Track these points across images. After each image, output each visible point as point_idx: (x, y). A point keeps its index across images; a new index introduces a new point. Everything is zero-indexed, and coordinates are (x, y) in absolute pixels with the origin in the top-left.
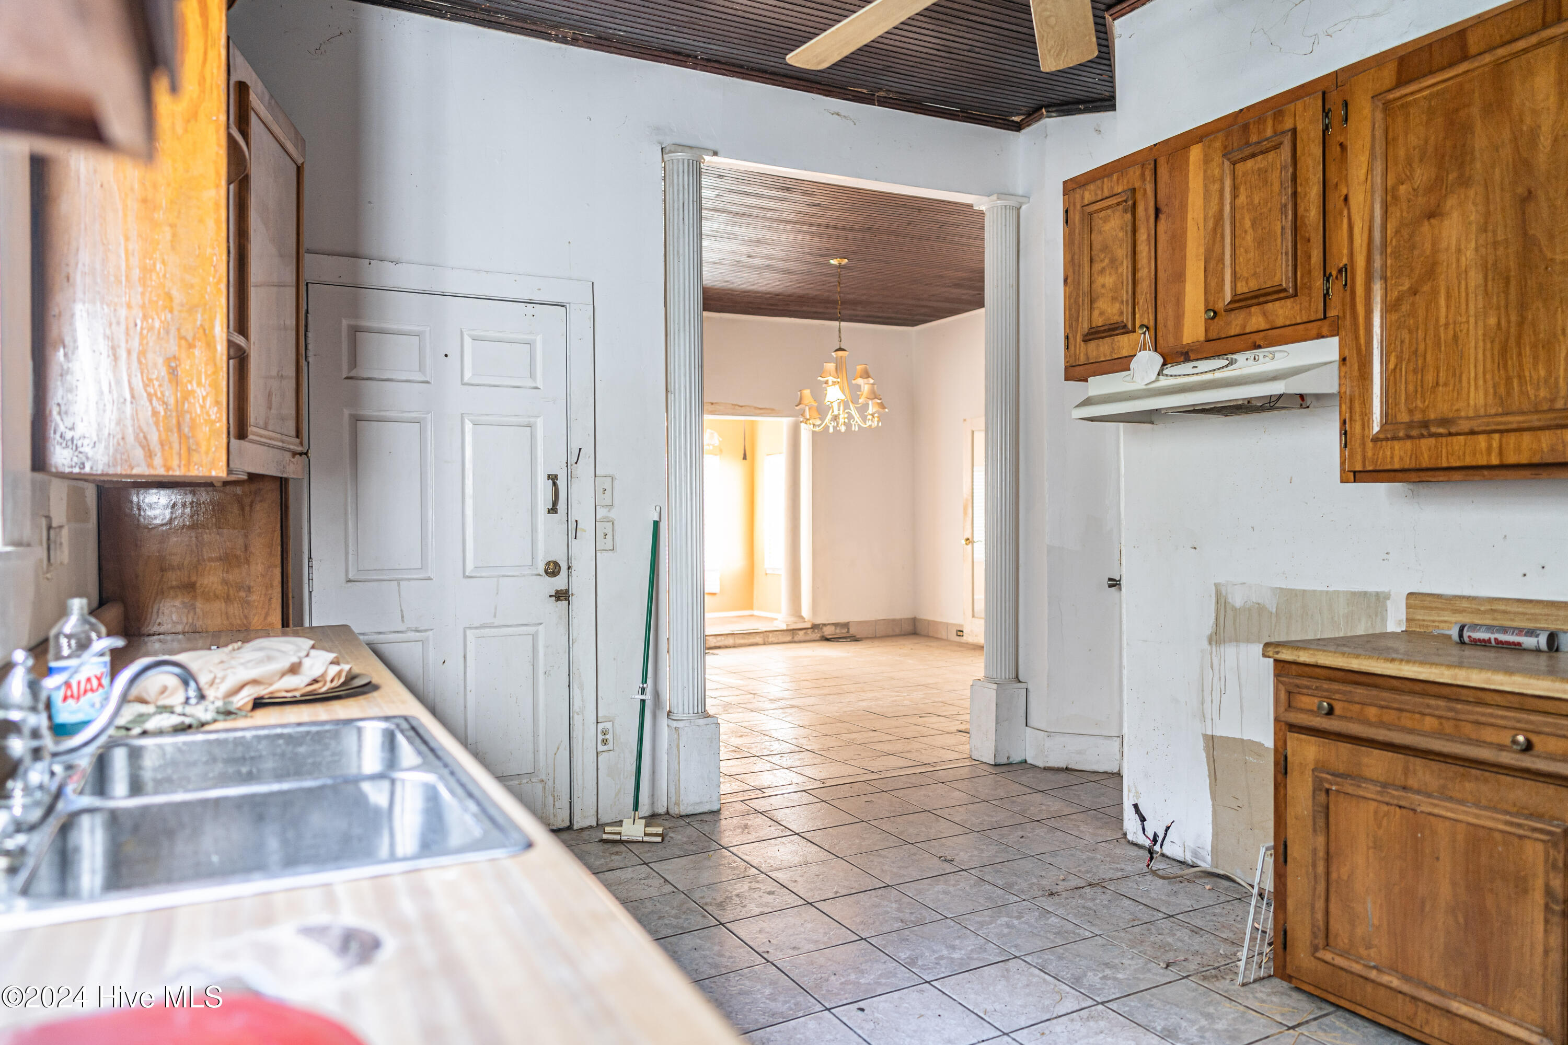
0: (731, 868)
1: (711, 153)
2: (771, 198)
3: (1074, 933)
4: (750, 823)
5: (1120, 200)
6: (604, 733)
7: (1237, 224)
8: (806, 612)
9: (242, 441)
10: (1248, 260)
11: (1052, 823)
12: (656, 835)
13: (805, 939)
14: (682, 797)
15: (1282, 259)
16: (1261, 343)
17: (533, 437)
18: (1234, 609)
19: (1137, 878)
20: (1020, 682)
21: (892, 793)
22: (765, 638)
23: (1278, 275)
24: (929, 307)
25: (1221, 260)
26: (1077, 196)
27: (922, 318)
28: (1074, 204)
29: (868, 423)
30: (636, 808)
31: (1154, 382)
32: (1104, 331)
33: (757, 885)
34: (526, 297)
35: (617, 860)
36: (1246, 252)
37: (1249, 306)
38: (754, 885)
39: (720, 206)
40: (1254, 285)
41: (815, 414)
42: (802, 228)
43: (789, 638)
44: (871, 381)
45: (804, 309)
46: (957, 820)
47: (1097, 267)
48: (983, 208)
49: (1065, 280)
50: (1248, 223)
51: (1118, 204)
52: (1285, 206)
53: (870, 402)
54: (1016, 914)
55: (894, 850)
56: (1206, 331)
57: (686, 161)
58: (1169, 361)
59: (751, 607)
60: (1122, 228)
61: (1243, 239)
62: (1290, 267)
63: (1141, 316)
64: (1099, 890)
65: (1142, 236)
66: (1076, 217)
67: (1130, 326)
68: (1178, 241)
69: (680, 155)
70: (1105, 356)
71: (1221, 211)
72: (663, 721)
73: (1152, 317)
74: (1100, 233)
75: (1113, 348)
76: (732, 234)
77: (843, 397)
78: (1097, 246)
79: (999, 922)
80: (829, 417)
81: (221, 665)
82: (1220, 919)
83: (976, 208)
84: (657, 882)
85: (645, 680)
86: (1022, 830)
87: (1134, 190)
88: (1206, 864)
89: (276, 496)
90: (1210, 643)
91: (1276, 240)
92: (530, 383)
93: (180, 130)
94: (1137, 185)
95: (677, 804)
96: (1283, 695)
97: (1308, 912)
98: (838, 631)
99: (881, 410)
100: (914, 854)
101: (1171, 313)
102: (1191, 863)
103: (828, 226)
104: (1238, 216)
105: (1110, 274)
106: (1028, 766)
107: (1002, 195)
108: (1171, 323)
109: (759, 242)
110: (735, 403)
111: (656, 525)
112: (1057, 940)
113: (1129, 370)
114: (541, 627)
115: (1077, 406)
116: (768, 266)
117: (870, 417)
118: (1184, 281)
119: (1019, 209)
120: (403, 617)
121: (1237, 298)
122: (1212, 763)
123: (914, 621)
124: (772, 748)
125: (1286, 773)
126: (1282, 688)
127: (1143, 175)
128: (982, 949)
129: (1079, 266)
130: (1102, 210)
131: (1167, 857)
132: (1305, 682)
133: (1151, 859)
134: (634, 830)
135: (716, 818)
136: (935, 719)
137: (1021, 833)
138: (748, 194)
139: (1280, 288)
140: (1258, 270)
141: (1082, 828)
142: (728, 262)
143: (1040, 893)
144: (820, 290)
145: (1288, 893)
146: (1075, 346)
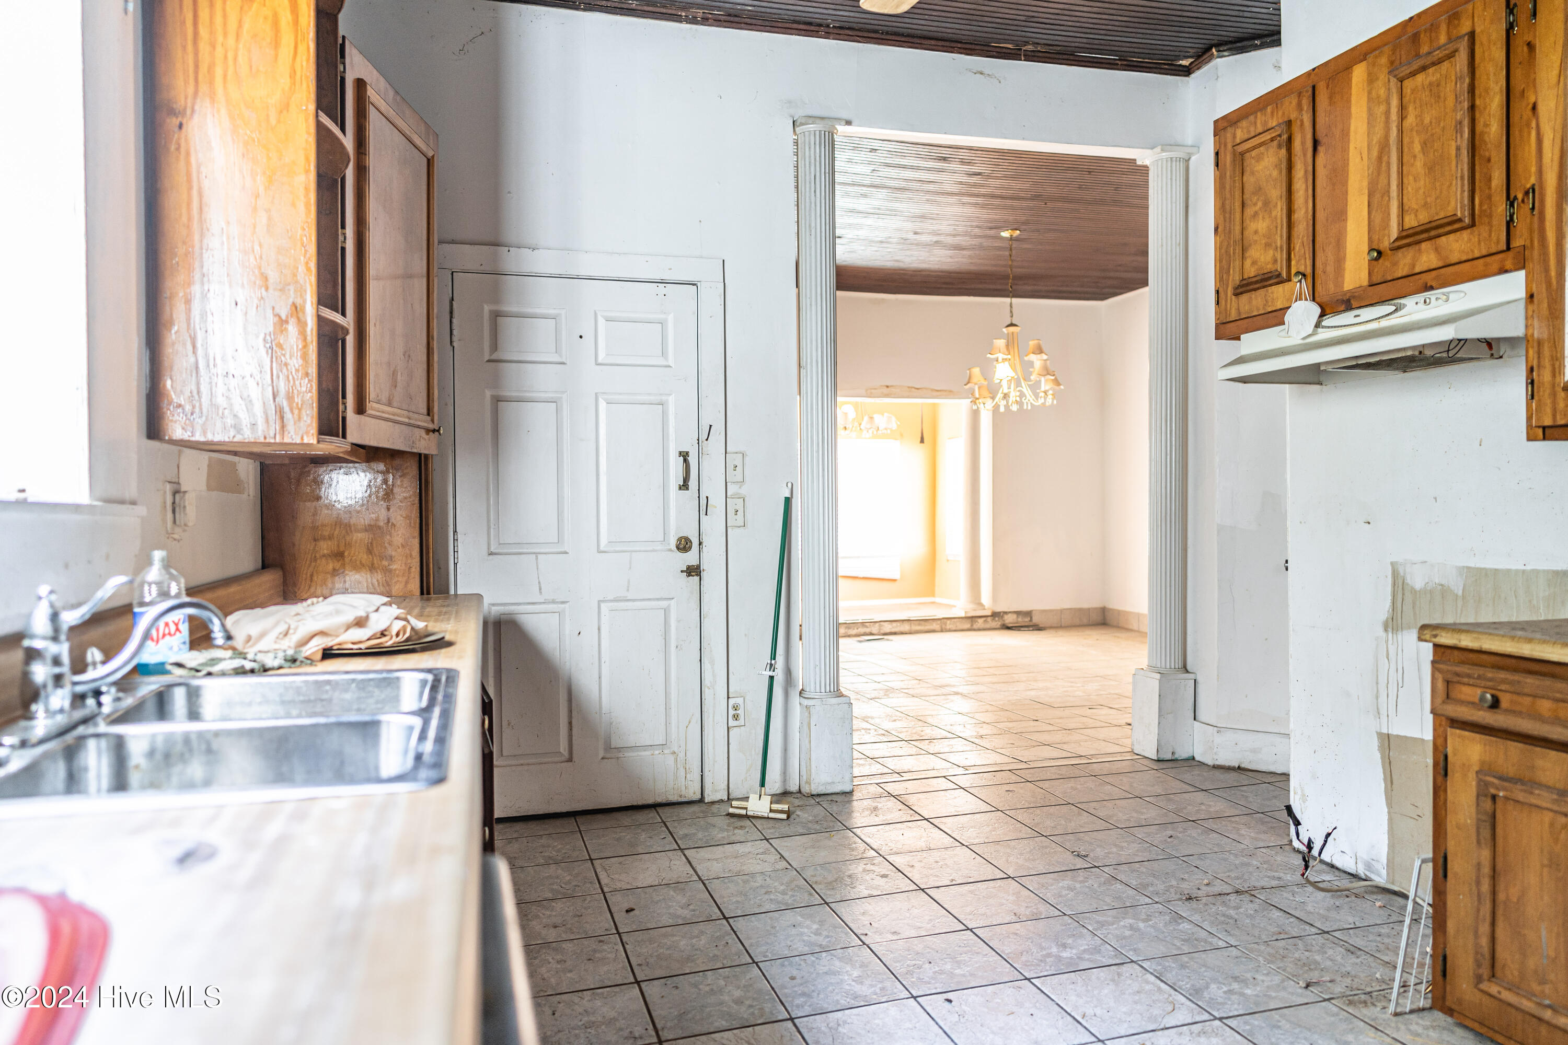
0: (850, 849)
1: (844, 123)
2: (929, 170)
3: (1206, 941)
4: (880, 806)
5: (1273, 135)
6: (736, 708)
7: (1406, 150)
8: (986, 598)
9: (362, 417)
10: (1417, 190)
11: (1210, 824)
12: (782, 812)
13: (908, 925)
14: (813, 776)
15: (1456, 184)
16: (1434, 284)
17: (664, 414)
18: (1414, 591)
19: (1295, 888)
20: (1187, 672)
21: (1037, 783)
22: (943, 625)
23: (1453, 203)
24: (1117, 278)
25: (1388, 192)
26: (1229, 135)
27: (1111, 291)
28: (1225, 146)
29: (1041, 401)
30: (763, 784)
31: (1310, 336)
32: (1256, 282)
33: (872, 867)
34: (657, 276)
35: (740, 834)
36: (1415, 180)
37: (1420, 242)
38: (869, 867)
39: (878, 181)
40: (1424, 217)
41: (986, 393)
42: (966, 199)
43: (968, 626)
44: (1045, 357)
45: (980, 286)
46: (1101, 814)
47: (1249, 211)
48: (1147, 162)
49: (1216, 229)
50: (1417, 147)
51: (1272, 140)
52: (1460, 123)
53: (1043, 379)
54: (1144, 917)
55: (1025, 842)
56: (1370, 274)
57: (817, 133)
58: (1328, 311)
59: (933, 594)
60: (1276, 166)
61: (1412, 165)
62: (1466, 194)
63: (1298, 262)
64: (1246, 898)
65: (1299, 173)
66: (1227, 159)
67: (1284, 275)
68: (1340, 176)
69: (811, 127)
70: (1258, 309)
71: (1387, 137)
72: (795, 699)
73: (1309, 263)
74: (1253, 173)
75: (1267, 301)
76: (895, 211)
77: (1013, 374)
78: (1249, 188)
79: (1122, 923)
80: (1000, 395)
81: (296, 618)
82: (1386, 940)
83: (1139, 163)
84: (774, 857)
85: (773, 656)
86: (1173, 829)
87: (1289, 123)
88: (1381, 878)
89: (414, 471)
90: (1386, 630)
91: (1450, 164)
92: (662, 362)
93: (273, 121)
94: (1293, 116)
95: (808, 783)
96: (1440, 685)
97: (1471, 936)
98: (1020, 619)
99: (1056, 387)
100: (1046, 847)
101: (1331, 258)
102: (1364, 877)
103: (993, 196)
104: (1406, 140)
105: (1263, 218)
106: (1195, 763)
107: (1166, 147)
108: (1330, 269)
109: (923, 217)
110: (910, 385)
111: (788, 501)
112: (1184, 948)
113: (1284, 324)
114: (672, 602)
115: (1225, 366)
116: (936, 242)
117: (1042, 394)
118: (1345, 220)
119: (1188, 161)
120: (540, 589)
121: (1404, 234)
122: (1387, 765)
123: (1104, 610)
124: (923, 733)
125: (1446, 775)
126: (1439, 677)
127: (1299, 105)
128: (1097, 950)
129: (1230, 213)
130: (1254, 148)
131: (1337, 869)
132: (1465, 669)
133: (1306, 867)
134: (759, 805)
135: (846, 799)
136: (1105, 711)
137: (1170, 833)
138: (904, 167)
139: (1455, 218)
140: (1428, 200)
141: (1243, 832)
142: (895, 240)
143: (1178, 896)
144: (995, 265)
145: (1448, 914)
146: (1226, 301)
